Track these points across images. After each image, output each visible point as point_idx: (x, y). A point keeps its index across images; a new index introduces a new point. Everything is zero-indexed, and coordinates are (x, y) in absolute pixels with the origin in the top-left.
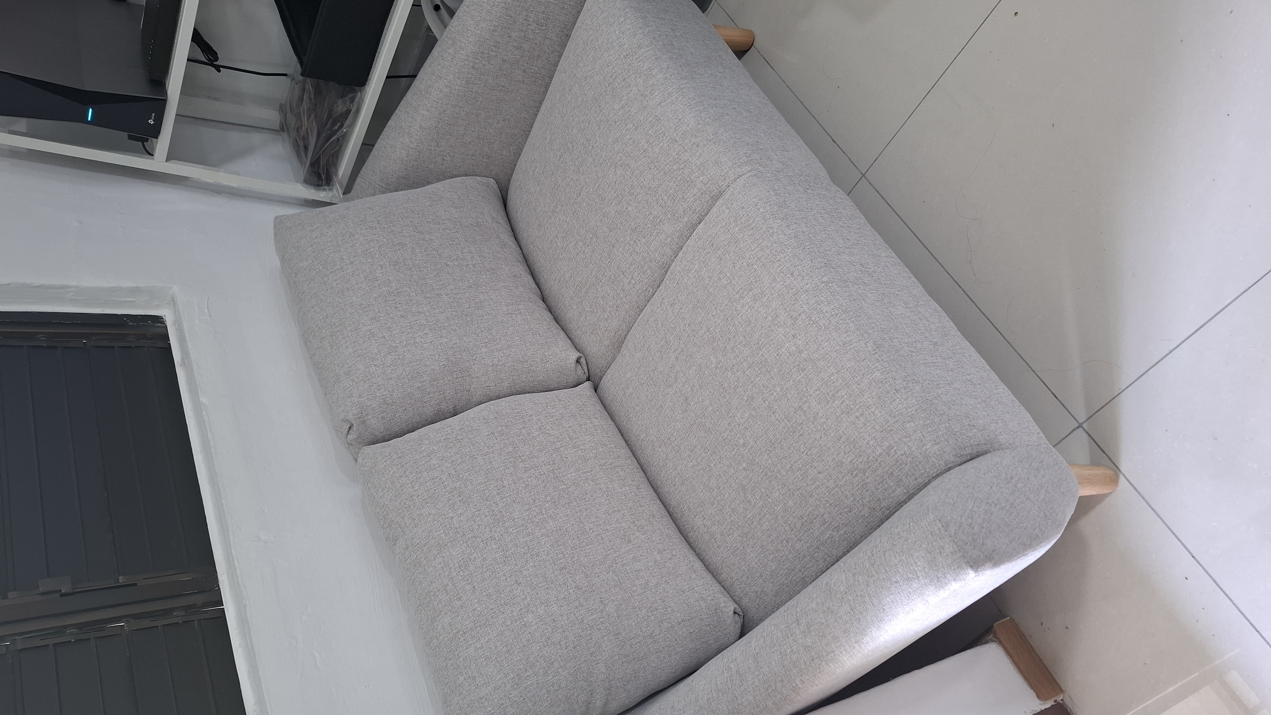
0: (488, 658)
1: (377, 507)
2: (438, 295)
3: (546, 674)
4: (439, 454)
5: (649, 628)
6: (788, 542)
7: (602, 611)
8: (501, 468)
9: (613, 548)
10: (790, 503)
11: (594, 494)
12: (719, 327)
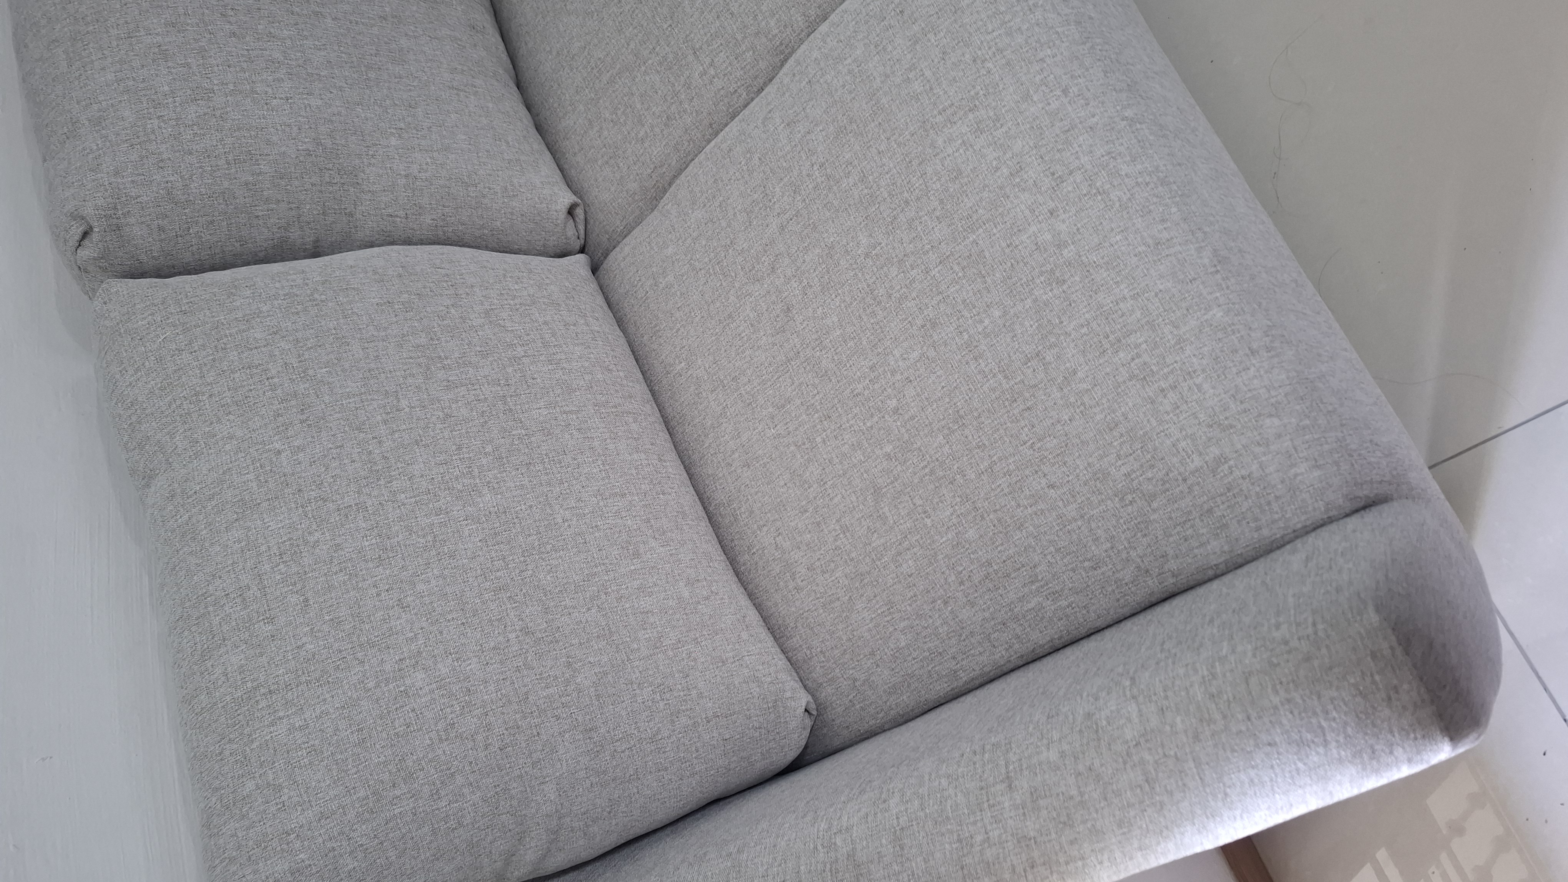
0: (315, 750)
1: (120, 404)
2: (316, 14)
3: (435, 797)
4: (270, 321)
5: (652, 724)
6: (946, 603)
7: (567, 682)
8: (398, 374)
9: (603, 564)
10: (971, 534)
11: (579, 456)
12: (887, 176)
